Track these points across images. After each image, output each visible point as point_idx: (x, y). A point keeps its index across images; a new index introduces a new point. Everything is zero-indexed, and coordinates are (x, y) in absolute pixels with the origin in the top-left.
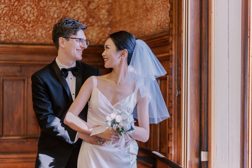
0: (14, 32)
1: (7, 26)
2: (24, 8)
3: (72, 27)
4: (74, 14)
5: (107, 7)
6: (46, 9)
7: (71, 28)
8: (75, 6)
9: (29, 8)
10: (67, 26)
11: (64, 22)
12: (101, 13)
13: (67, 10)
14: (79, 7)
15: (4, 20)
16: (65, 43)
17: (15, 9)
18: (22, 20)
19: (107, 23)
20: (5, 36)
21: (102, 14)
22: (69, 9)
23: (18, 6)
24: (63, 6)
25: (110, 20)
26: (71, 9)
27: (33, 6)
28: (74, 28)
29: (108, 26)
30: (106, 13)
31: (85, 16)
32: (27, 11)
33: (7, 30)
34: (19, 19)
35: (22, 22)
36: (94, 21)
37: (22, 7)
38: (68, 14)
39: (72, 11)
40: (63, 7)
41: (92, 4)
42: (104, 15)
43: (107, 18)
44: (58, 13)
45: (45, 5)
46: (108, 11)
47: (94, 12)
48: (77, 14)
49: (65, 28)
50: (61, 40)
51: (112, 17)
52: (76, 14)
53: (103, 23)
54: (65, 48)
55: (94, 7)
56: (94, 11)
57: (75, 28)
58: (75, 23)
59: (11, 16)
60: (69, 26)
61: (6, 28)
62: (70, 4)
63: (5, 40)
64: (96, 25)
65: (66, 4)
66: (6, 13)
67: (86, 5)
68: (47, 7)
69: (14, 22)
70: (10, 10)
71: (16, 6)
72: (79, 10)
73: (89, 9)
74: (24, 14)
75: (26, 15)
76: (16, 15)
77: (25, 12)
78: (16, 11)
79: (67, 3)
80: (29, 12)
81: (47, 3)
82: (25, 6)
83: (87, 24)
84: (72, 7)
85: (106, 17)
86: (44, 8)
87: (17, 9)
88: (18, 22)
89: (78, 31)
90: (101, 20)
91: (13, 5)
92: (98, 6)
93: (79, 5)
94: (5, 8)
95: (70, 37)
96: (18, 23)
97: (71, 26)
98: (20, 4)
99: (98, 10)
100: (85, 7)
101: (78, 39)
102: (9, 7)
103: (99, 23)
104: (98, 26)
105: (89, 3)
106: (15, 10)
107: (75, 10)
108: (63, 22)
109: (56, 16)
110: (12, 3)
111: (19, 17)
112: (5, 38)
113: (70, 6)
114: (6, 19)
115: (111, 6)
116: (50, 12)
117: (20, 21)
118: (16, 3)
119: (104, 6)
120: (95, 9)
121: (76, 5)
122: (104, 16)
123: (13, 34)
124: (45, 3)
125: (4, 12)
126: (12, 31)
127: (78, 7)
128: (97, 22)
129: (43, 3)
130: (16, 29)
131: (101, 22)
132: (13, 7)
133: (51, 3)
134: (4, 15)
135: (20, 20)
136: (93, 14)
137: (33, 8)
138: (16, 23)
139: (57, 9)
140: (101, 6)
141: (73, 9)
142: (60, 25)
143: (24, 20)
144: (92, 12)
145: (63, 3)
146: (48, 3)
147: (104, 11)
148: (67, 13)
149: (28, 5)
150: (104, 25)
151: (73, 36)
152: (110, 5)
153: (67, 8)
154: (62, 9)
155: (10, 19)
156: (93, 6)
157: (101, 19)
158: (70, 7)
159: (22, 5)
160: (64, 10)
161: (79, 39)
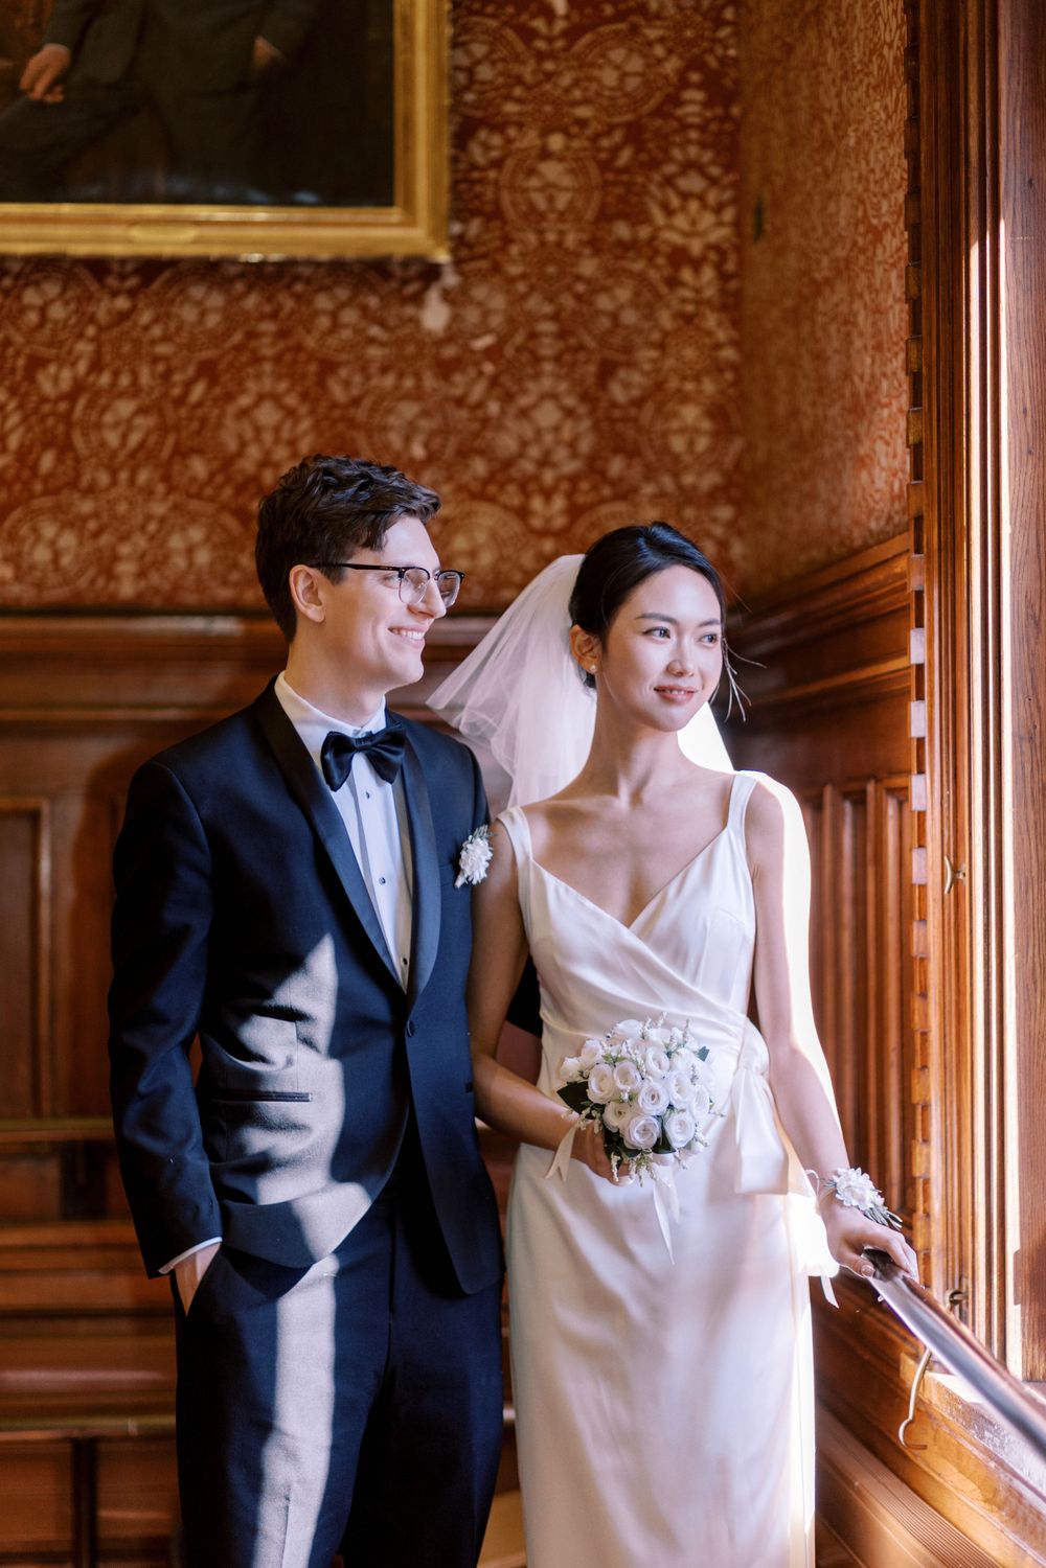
0: (190, 551)
1: (148, 518)
2: (244, 413)
3: (357, 507)
4: (520, 437)
5: (709, 386)
6: (361, 414)
7: (349, 515)
8: (524, 392)
9: (267, 415)
10: (328, 504)
11: (314, 483)
12: (675, 424)
13: (480, 413)
14: (552, 396)
15: (132, 481)
16: (321, 595)
17: (190, 419)
18: (228, 480)
19: (710, 480)
20: (142, 574)
21: (682, 431)
22: (493, 408)
23: (209, 403)
24: (458, 392)
25: (728, 461)
26: (503, 412)
27: (291, 400)
28: (363, 513)
29: (715, 496)
30: (706, 425)
31: (585, 445)
32: (258, 430)
33: (152, 538)
34: (212, 475)
35: (228, 492)
36: (636, 473)
37: (232, 409)
38: (489, 435)
39: (510, 423)
40: (460, 402)
41: (622, 373)
42: (692, 432)
43: (712, 449)
44: (433, 434)
45: (355, 391)
46: (716, 412)
47: (636, 420)
48: (538, 433)
49: (319, 512)
50: (301, 578)
51: (737, 444)
52: (529, 433)
53: (688, 479)
54: (323, 621)
55: (635, 393)
56: (633, 412)
57: (373, 512)
58: (371, 481)
59: (170, 461)
60: (337, 502)
61: (143, 528)
62: (494, 382)
63: (140, 595)
64: (648, 489)
65: (473, 381)
66: (141, 445)
67: (590, 381)
68: (367, 403)
69: (189, 496)
70: (163, 430)
71: (199, 404)
72: (547, 415)
73: (604, 404)
74: (243, 445)
75: (254, 452)
76: (200, 452)
77: (249, 434)
78: (198, 433)
79: (481, 373)
80: (268, 438)
81: (368, 377)
82: (245, 401)
83: (595, 488)
84: (508, 398)
85: (702, 444)
86: (352, 411)
87: (204, 421)
88: (208, 491)
89: (387, 526)
90: (676, 467)
91: (180, 401)
92: (659, 386)
93: (547, 383)
94: (140, 421)
95: (350, 562)
96: (211, 500)
97: (349, 501)
98: (217, 391)
99: (659, 409)
100: (585, 397)
101: (388, 568)
102: (161, 412)
103: (668, 482)
104: (661, 495)
105: (607, 370)
106: (195, 425)
107: (524, 413)
108: (309, 479)
109: (418, 451)
110: (177, 391)
111: (216, 464)
112: (143, 584)
113: (497, 392)
114: (143, 477)
115: (736, 383)
116: (384, 429)
117: (221, 487)
118: (198, 391)
119: (689, 386)
120: (638, 403)
121: (531, 386)
122: (691, 444)
123: (180, 562)
124: (357, 379)
125: (134, 439)
126: (176, 542)
127: (544, 397)
128: (650, 474)
129: (347, 384)
130: (196, 534)
131: (676, 476)
132: (183, 412)
133: (389, 381)
134: (133, 455)
135: (219, 479)
136: (630, 433)
137: (291, 413)
138: (199, 496)
139: (425, 414)
140: (673, 384)
141: (512, 410)
142: (294, 498)
143: (239, 479)
144: (625, 420)
145: (458, 378)
146: (375, 382)
147: (690, 413)
148: (477, 435)
149: (261, 398)
150: (694, 488)
151: (366, 557)
152: (729, 376)
153: (480, 405)
154: (450, 408)
155: (166, 478)
156: (627, 385)
157: (676, 459)
158: (499, 399)
159: (229, 397)
160: (463, 414)
161: (395, 569)
